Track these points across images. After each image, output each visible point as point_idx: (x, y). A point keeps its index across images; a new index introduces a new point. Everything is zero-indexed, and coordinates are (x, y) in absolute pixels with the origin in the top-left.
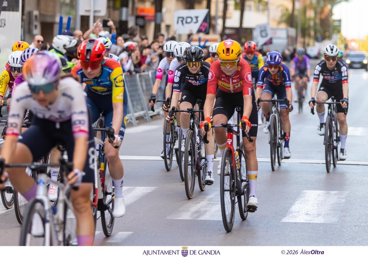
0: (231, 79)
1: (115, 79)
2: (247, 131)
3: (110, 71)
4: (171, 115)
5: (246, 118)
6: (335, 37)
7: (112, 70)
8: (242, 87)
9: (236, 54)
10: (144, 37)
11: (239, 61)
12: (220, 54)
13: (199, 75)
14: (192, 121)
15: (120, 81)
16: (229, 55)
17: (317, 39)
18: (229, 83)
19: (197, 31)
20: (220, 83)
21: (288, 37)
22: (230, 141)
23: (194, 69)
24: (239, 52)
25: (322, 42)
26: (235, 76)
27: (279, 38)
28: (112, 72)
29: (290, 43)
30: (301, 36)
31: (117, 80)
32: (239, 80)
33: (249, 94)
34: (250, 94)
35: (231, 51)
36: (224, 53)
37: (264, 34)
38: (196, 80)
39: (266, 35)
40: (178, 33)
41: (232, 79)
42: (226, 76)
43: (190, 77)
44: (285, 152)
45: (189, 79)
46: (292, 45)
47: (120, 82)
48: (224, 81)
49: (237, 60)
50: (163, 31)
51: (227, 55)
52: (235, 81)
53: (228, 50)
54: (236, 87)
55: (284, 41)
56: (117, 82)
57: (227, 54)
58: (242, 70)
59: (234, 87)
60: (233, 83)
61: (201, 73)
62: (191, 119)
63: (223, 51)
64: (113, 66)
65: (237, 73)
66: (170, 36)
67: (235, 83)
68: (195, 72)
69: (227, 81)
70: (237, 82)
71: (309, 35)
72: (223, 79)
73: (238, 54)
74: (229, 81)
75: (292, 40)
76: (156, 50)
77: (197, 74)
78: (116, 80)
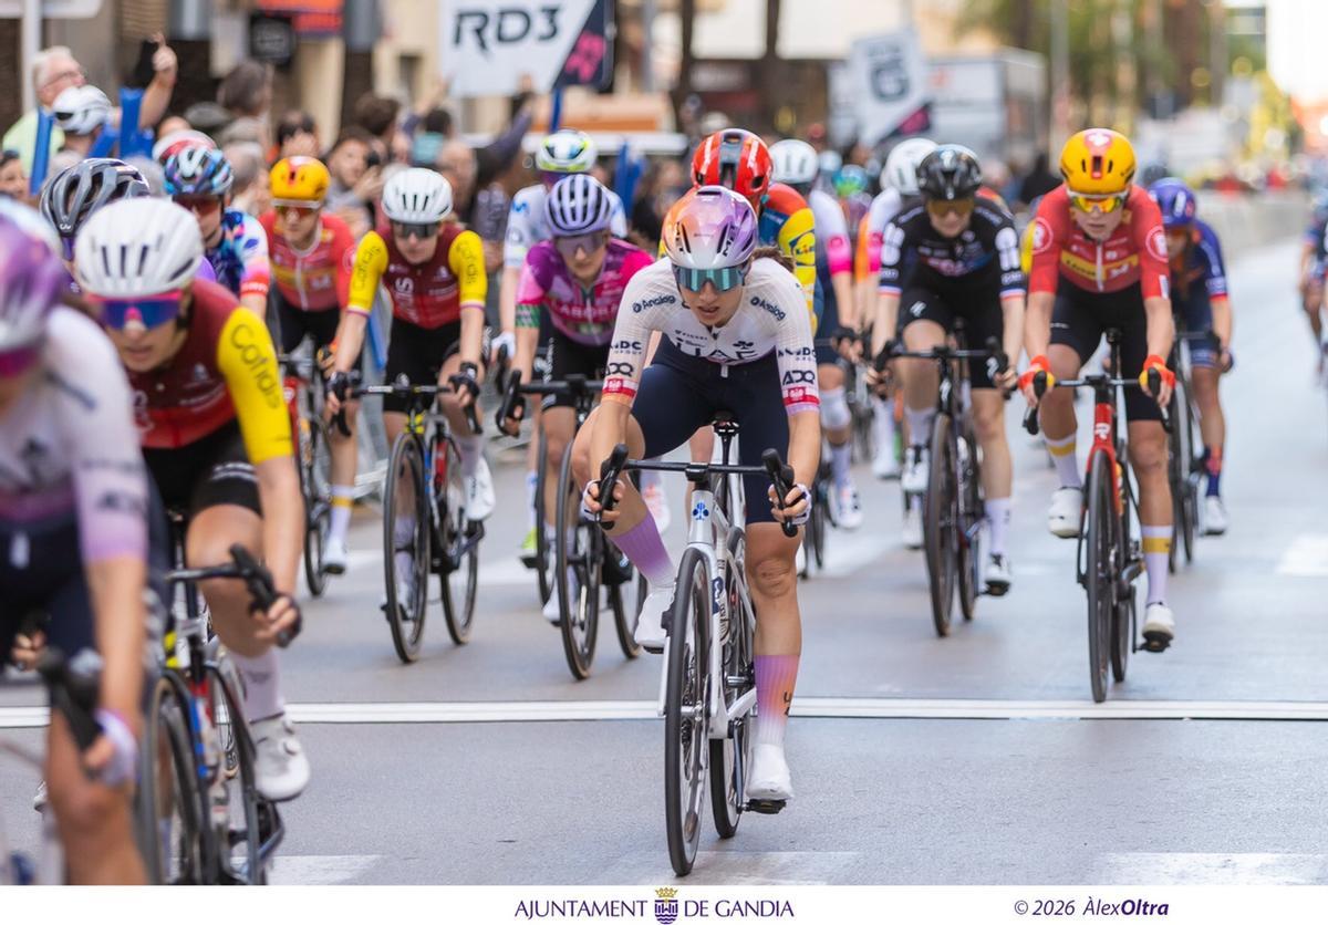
0: (1099, 250)
1: (793, 244)
2: (1164, 399)
3: (780, 221)
4: (879, 369)
5: (1159, 361)
6: (1241, 92)
7: (785, 217)
8: (1137, 271)
9: (1122, 174)
10: (294, 118)
11: (1128, 196)
12: (1071, 172)
13: (964, 243)
14: (946, 387)
15: (808, 248)
16: (1100, 178)
17: (1148, 107)
18: (1094, 261)
19: (553, 81)
20: (1065, 257)
21: (1008, 98)
22: (1104, 428)
23: (950, 223)
24: (1128, 170)
25: (1174, 119)
26: (1112, 239)
27: (963, 104)
28: (783, 224)
29: (1017, 128)
30: (1072, 92)
31: (799, 246)
32: (1124, 253)
33: (1159, 293)
34: (1165, 295)
35: (1105, 166)
36: (1084, 169)
37: (890, 86)
38: (953, 257)
39: (903, 91)
40: (459, 89)
41: (1105, 250)
42: (1086, 236)
43: (933, 248)
44: (1209, 513)
45: (932, 256)
46: (1029, 135)
47: (806, 251)
48: (1077, 254)
49: (1122, 190)
50: (387, 83)
51: (1093, 178)
52: (1112, 255)
53: (1097, 161)
54: (1115, 273)
55: (989, 121)
56: (798, 252)
57: (1097, 174)
58: (1135, 219)
59: (1108, 273)
60: (1105, 262)
61: (969, 236)
62: (941, 381)
63: (1084, 163)
64: (788, 206)
65: (1120, 230)
66: (422, 107)
67: (1112, 261)
68: (952, 232)
69: (1089, 256)
70: (1120, 259)
71: (1112, 90)
72: (1075, 248)
73: (1126, 175)
74: (1094, 254)
75: (1030, 115)
76: (349, 179)
77: (959, 239)
78: (797, 247)
